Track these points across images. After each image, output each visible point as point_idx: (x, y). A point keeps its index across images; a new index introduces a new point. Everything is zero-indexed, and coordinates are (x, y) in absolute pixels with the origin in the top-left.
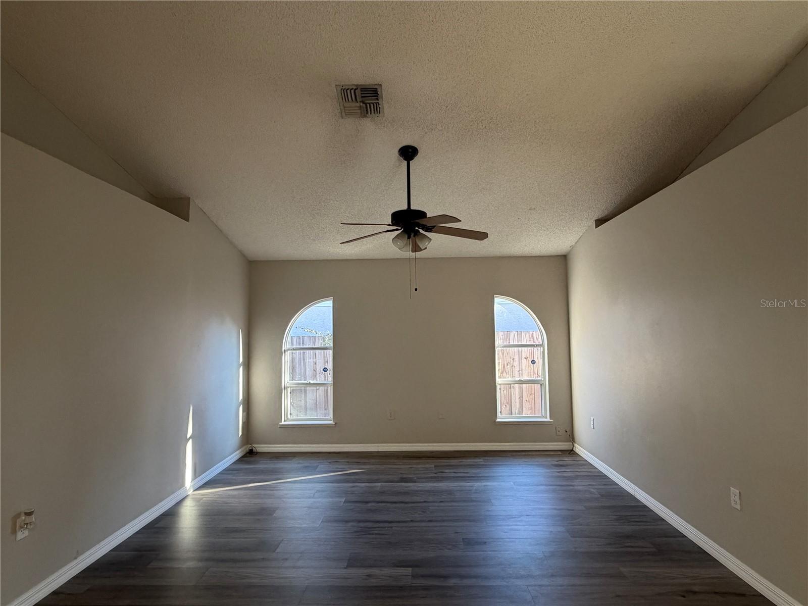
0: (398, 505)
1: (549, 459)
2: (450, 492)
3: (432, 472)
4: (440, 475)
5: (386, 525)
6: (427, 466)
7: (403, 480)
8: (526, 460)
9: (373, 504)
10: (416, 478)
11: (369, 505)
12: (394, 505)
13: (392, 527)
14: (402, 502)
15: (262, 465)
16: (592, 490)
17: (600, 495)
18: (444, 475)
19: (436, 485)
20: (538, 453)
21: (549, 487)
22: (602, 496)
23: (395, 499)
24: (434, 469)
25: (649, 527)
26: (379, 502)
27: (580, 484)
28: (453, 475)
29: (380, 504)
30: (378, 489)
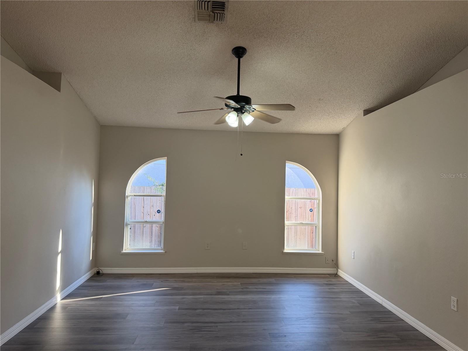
0: (219, 311)
1: (322, 280)
2: (255, 302)
3: (239, 288)
4: (245, 290)
5: (213, 325)
6: (235, 283)
7: (219, 293)
8: (306, 280)
9: (200, 310)
10: (228, 292)
11: (198, 311)
12: (216, 311)
13: (217, 326)
14: (221, 309)
15: (109, 283)
16: (354, 301)
17: (359, 304)
18: (248, 290)
19: (243, 297)
20: (313, 276)
21: (324, 299)
22: (361, 304)
23: (216, 307)
24: (240, 286)
25: (394, 325)
26: (204, 309)
27: (344, 297)
28: (255, 290)
29: (205, 311)
30: (202, 299)
